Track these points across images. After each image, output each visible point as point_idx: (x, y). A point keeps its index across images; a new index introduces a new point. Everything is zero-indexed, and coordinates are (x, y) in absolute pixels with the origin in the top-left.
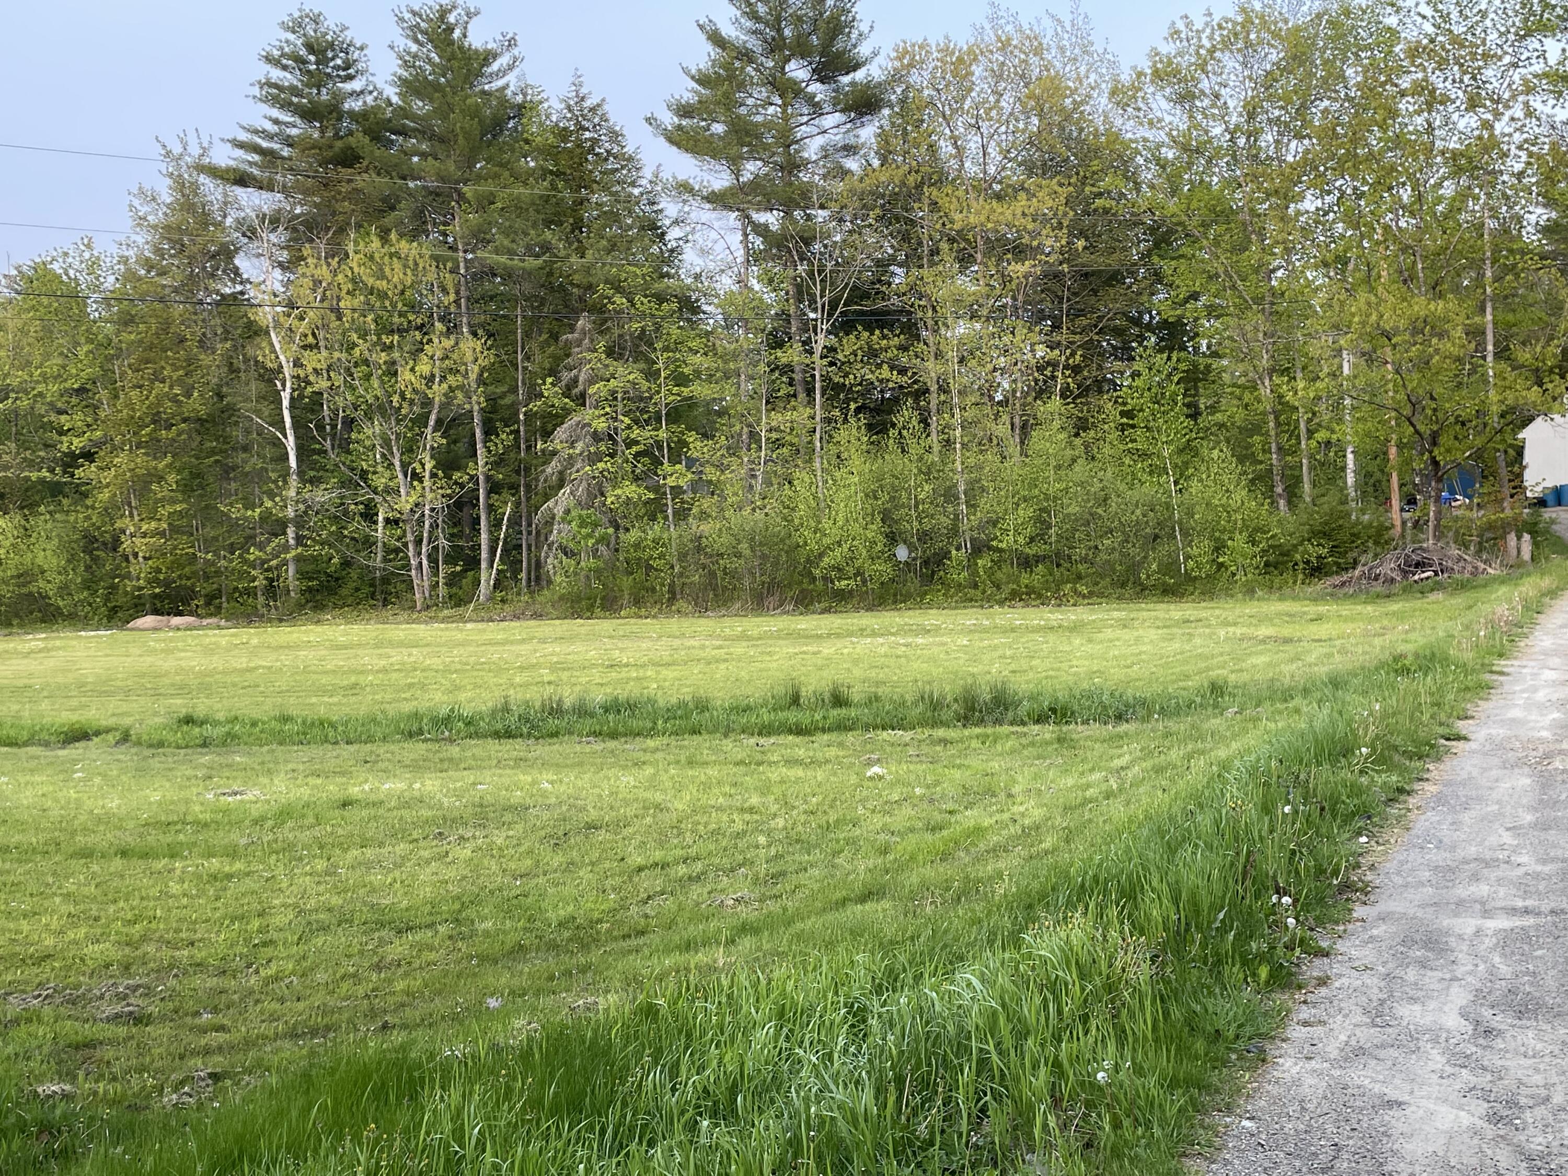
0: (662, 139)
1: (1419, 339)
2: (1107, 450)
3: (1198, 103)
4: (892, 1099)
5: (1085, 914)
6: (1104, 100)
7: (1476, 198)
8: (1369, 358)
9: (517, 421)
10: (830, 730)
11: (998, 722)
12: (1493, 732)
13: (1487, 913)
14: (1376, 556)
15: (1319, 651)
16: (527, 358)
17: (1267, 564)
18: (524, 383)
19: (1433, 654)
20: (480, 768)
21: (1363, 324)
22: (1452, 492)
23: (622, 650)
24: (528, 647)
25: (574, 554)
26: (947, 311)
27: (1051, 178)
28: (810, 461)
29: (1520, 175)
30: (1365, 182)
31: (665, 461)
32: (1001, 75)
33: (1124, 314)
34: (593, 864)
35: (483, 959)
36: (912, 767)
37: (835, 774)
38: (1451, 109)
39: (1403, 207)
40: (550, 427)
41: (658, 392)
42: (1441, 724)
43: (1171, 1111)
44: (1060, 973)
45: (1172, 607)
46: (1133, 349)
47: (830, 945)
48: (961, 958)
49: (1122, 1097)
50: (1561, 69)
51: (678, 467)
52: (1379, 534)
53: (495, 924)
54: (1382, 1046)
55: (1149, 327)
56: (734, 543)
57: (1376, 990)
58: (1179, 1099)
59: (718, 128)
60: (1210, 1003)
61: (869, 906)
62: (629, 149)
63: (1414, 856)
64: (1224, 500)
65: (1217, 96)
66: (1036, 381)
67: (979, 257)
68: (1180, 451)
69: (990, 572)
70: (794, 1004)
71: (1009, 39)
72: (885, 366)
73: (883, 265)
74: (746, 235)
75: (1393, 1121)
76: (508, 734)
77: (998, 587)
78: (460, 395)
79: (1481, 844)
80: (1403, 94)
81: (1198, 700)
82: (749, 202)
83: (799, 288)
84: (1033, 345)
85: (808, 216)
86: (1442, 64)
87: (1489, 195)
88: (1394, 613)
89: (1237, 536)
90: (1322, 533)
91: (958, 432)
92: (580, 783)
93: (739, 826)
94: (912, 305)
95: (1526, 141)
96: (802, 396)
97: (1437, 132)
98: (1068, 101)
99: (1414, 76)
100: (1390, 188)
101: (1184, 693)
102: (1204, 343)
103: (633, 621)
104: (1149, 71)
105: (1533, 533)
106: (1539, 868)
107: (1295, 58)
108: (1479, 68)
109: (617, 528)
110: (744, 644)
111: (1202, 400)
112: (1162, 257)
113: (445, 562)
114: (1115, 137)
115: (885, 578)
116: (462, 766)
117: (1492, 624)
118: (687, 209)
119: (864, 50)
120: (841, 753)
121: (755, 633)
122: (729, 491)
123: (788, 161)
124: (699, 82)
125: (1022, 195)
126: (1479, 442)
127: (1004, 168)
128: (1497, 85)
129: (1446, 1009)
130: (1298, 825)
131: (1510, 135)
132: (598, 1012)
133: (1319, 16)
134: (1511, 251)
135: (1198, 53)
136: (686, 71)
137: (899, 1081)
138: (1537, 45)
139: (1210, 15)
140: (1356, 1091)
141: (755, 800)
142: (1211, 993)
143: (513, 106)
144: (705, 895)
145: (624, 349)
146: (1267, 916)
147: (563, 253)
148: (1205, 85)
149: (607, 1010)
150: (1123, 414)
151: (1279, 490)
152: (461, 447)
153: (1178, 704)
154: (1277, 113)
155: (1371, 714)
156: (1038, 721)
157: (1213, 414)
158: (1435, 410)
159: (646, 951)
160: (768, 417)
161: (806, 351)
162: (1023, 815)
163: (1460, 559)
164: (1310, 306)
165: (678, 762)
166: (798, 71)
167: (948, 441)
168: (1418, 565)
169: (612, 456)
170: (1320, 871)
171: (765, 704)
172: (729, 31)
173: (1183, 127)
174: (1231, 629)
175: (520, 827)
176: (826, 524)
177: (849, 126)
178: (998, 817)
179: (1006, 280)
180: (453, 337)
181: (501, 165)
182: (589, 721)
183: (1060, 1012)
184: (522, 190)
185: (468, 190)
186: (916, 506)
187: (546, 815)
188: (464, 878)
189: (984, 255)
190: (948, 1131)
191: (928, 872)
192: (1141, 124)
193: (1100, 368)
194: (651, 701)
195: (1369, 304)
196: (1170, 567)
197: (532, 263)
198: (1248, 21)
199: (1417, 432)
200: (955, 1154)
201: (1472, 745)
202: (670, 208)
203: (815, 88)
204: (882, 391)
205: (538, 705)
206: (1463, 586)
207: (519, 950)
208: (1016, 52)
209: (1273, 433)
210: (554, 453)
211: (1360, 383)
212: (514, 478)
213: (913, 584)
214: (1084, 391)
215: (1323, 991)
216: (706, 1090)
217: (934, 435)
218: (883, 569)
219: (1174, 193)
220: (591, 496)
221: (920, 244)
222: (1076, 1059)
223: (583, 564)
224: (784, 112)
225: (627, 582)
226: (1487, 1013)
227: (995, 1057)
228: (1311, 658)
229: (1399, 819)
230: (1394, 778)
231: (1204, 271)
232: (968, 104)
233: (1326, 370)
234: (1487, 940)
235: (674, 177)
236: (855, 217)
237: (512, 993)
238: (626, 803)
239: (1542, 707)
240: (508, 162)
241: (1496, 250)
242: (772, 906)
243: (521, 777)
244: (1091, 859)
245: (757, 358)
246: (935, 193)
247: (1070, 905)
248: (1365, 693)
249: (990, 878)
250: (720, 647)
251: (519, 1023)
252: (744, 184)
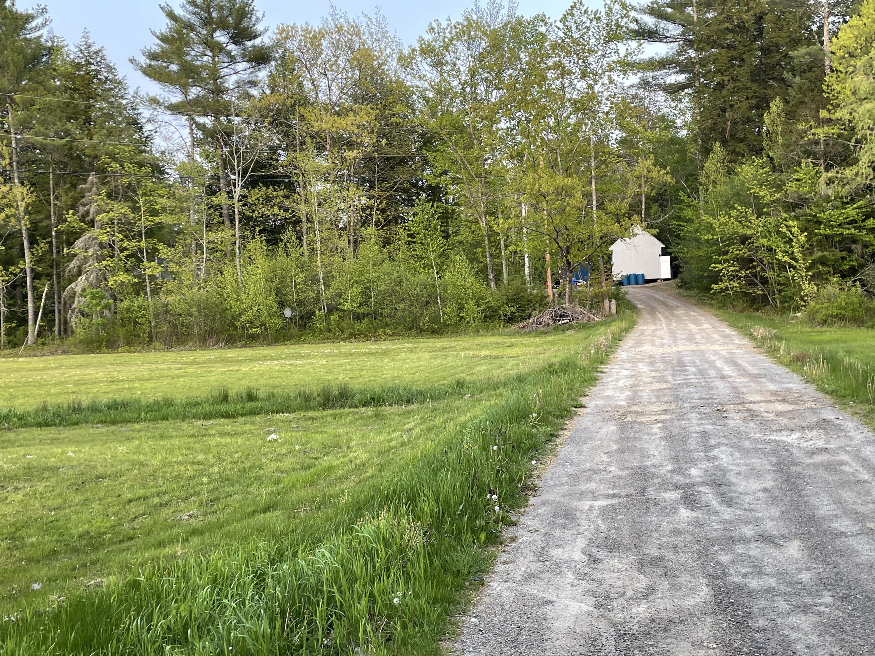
0: (139, 73)
1: (560, 197)
2: (401, 255)
3: (445, 68)
4: (278, 625)
5: (388, 511)
6: (395, 64)
7: (586, 125)
8: (536, 208)
9: (51, 236)
10: (246, 415)
11: (343, 406)
12: (598, 403)
13: (595, 498)
14: (540, 311)
15: (511, 363)
16: (57, 198)
17: (485, 317)
18: (55, 213)
19: (569, 363)
20: (28, 445)
21: (532, 189)
22: (578, 278)
23: (119, 372)
24: (60, 371)
25: (88, 315)
26: (311, 176)
27: (367, 105)
28: (233, 260)
29: (607, 114)
30: (531, 114)
31: (145, 260)
32: (338, 46)
33: (408, 181)
34: (100, 500)
35: (29, 560)
36: (293, 434)
37: (249, 440)
38: (573, 77)
39: (551, 128)
40: (72, 240)
41: (140, 220)
42: (572, 400)
43: (434, 617)
44: (374, 545)
45: (437, 340)
46: (414, 200)
47: (245, 538)
48: (320, 541)
49: (407, 611)
50: (626, 59)
51: (153, 263)
52: (542, 300)
53: (38, 539)
54: (543, 572)
55: (422, 188)
56: (188, 307)
57: (540, 542)
58: (438, 608)
59: (174, 68)
60: (454, 555)
61: (268, 515)
62: (119, 77)
63: (560, 470)
64: (463, 283)
65: (455, 65)
66: (361, 217)
67: (328, 147)
68: (440, 256)
69: (338, 323)
70: (222, 574)
71: (342, 27)
72: (276, 207)
73: (273, 149)
74: (192, 130)
75: (548, 612)
76: (47, 424)
77: (342, 331)
78: (13, 220)
79: (592, 461)
80: (549, 68)
81: (450, 390)
82: (193, 111)
83: (224, 161)
84: (359, 197)
85: (229, 120)
86: (568, 54)
87: (592, 123)
88: (549, 342)
89: (470, 302)
90: (513, 300)
91: (319, 244)
92: (92, 452)
93: (191, 473)
94: (291, 173)
95: (610, 96)
96: (227, 223)
97: (567, 89)
98: (375, 63)
99: (555, 59)
100: (544, 118)
101: (442, 387)
102: (451, 197)
103: (126, 354)
104: (418, 49)
105: (617, 299)
106: (620, 473)
107: (494, 46)
108: (587, 57)
109: (115, 299)
110: (195, 366)
111: (451, 229)
112: (428, 151)
113: (5, 321)
114: (401, 84)
115: (278, 327)
116: (17, 444)
117: (598, 348)
118: (155, 113)
119: (259, 27)
120: (253, 428)
121: (201, 359)
122: (184, 277)
123: (216, 89)
124: (162, 40)
125: (351, 114)
126: (590, 252)
127: (341, 98)
128: (595, 66)
129: (575, 550)
130: (501, 456)
131: (602, 92)
132: (102, 587)
133: (506, 25)
134: (604, 153)
135: (444, 41)
136: (154, 33)
137: (283, 613)
138: (614, 46)
139: (450, 20)
140: (530, 597)
141: (201, 457)
142: (455, 550)
143: (45, 48)
144: (170, 514)
145: (118, 194)
146: (485, 506)
147: (78, 137)
148: (448, 58)
149: (108, 586)
150: (409, 236)
151: (491, 277)
152: (15, 252)
153: (439, 393)
154: (486, 75)
155: (538, 396)
156: (364, 406)
157: (456, 236)
158: (568, 235)
159: (134, 549)
160: (207, 235)
161: (229, 197)
162: (356, 458)
163: (582, 313)
164: (505, 179)
165: (154, 437)
166: (221, 37)
167: (313, 249)
168: (561, 316)
169: (111, 257)
170: (513, 480)
171: (207, 401)
172: (179, 12)
173: (437, 80)
174: (467, 352)
175: (54, 480)
176: (243, 296)
177: (251, 70)
178: (342, 460)
179: (343, 160)
180: (8, 185)
181: (38, 83)
182: (98, 415)
183: (374, 567)
184: (51, 98)
185: (17, 97)
186: (296, 286)
187: (71, 472)
188: (18, 512)
189: (331, 145)
190: (311, 639)
191: (302, 493)
192: (415, 77)
193: (396, 210)
194: (137, 401)
195: (534, 179)
196: (435, 319)
197: (59, 142)
198: (470, 25)
199: (559, 246)
200: (314, 651)
201: (588, 410)
202: (145, 113)
203: (231, 47)
204: (275, 221)
205: (65, 406)
206: (583, 327)
207: (54, 554)
208: (346, 34)
209: (487, 247)
210: (75, 255)
211: (530, 220)
212: (49, 270)
213: (295, 330)
214: (388, 223)
215: (514, 545)
216: (169, 628)
217: (305, 246)
218: (277, 322)
219: (433, 116)
220: (99, 281)
221: (295, 138)
222: (382, 592)
223: (94, 321)
224: (213, 60)
225: (122, 332)
226: (595, 550)
227: (337, 596)
228: (508, 367)
229: (552, 450)
230: (549, 429)
231: (450, 159)
232: (319, 61)
233: (514, 213)
234: (595, 512)
235: (148, 95)
236: (256, 122)
237: (49, 580)
238: (122, 462)
239: (621, 389)
240: (43, 81)
241: (596, 152)
242: (211, 518)
243: (55, 450)
244: (392, 480)
245: (200, 200)
246: (302, 110)
247: (381, 507)
248: (535, 385)
249: (338, 494)
250: (180, 369)
251: (54, 597)
252: (190, 100)
